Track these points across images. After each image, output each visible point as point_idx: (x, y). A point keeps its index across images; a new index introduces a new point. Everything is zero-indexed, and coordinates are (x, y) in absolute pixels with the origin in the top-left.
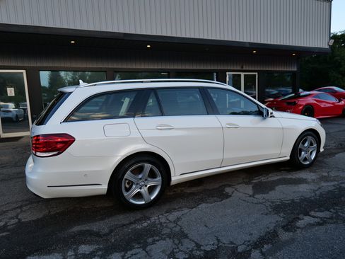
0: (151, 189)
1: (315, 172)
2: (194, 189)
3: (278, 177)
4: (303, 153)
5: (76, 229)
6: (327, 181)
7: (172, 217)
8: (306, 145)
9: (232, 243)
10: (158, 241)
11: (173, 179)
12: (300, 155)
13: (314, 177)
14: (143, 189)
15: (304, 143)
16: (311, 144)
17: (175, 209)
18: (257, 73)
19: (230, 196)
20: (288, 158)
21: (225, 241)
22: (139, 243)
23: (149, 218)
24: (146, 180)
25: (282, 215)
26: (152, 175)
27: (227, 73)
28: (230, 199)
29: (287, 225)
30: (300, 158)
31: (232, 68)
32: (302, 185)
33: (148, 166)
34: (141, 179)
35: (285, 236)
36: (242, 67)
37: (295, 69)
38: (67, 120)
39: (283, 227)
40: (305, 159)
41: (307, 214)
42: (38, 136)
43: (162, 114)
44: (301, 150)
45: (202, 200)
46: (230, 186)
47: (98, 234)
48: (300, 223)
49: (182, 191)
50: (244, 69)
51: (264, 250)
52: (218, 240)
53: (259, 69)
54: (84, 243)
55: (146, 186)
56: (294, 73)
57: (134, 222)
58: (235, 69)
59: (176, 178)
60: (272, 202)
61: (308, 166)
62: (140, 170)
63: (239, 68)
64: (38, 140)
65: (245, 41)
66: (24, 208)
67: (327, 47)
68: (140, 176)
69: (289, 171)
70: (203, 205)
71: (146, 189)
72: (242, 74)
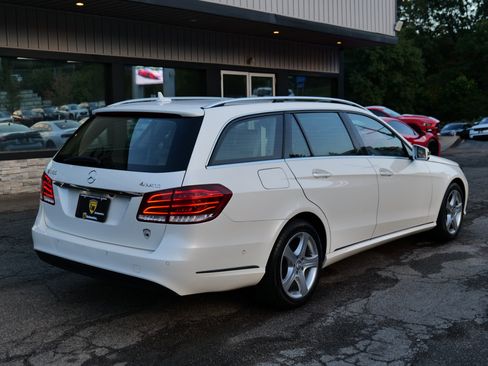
0: (307, 274)
1: (469, 244)
4: (448, 216)
9: (463, 319)
10: (374, 331)
12: (446, 219)
13: (474, 250)
14: (299, 274)
16: (456, 203)
18: (273, 76)
20: (435, 224)
24: (302, 259)
27: (223, 72)
30: (446, 225)
31: (230, 63)
36: (249, 62)
37: (337, 72)
38: (212, 162)
40: (451, 226)
43: (311, 154)
44: (447, 212)
50: (252, 65)
55: (303, 269)
56: (334, 78)
58: (236, 64)
59: (331, 256)
60: (458, 280)
63: (242, 64)
65: (268, 11)
67: (393, 34)
71: (303, 273)
72: (249, 76)
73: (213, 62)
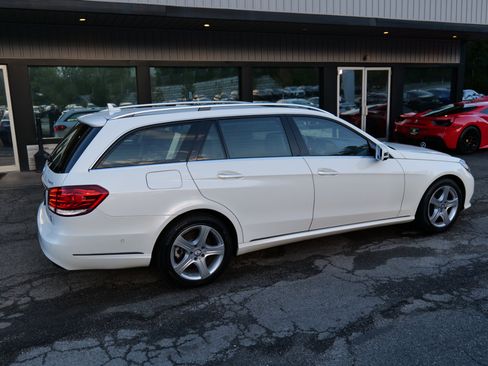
0: (210, 261)
1: (451, 239)
2: (271, 261)
3: (395, 246)
4: (436, 211)
5: (111, 310)
6: (463, 252)
7: (238, 297)
8: (441, 198)
9: (312, 330)
10: (219, 326)
11: (240, 246)
12: (432, 214)
13: (446, 247)
14: (199, 260)
15: (437, 196)
16: (450, 197)
17: (242, 288)
18: (389, 69)
19: (321, 271)
20: (413, 218)
21: (304, 327)
22: (194, 329)
23: (207, 299)
24: (203, 248)
25: (385, 297)
26: (212, 241)
27: (339, 69)
28: (320, 275)
29: (389, 310)
30: (431, 219)
31: (347, 60)
32: (426, 258)
33: (206, 229)
34: (196, 246)
35: (381, 322)
36: (365, 59)
37: (458, 61)
38: (97, 166)
39: (382, 313)
40: (440, 220)
41: (419, 297)
42: (60, 188)
43: (227, 157)
44: (433, 207)
45: (280, 277)
46: (322, 257)
47: (140, 317)
48: (406, 308)
49: (253, 263)
50: (368, 60)
51: (350, 338)
52: (295, 327)
53: (393, 61)
54: (124, 327)
55: (203, 255)
56: (455, 67)
57: (188, 303)
58: (352, 61)
59: (244, 245)
60: (377, 281)
61: (443, 230)
62: (195, 234)
63: (359, 60)
64: (59, 193)
65: (369, 16)
66: (35, 283)
68: (195, 243)
69: (413, 237)
70: (281, 283)
71: (203, 259)
72: (365, 71)
73: (331, 60)
